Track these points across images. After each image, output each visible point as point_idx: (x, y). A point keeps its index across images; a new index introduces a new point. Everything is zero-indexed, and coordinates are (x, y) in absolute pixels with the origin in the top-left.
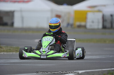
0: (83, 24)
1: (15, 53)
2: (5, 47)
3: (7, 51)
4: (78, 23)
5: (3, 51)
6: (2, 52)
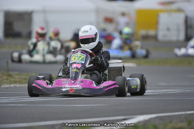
0: (152, 32)
2: (18, 75)
3: (20, 82)
4: (143, 32)
5: (14, 81)
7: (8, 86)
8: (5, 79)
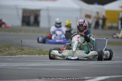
1: (37, 56)
5: (25, 53)
6: (23, 54)
7: (20, 56)
8: (19, 52)
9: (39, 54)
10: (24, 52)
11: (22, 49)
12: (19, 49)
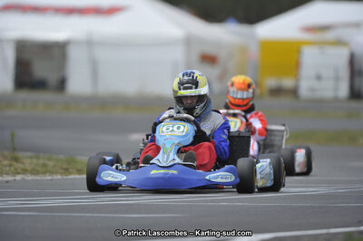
1: (59, 177)
4: (271, 82)
5: (22, 170)
6: (18, 173)
7: (10, 178)
8: (5, 166)
9: (66, 171)
10: (20, 165)
11: (16, 159)
12: (5, 158)
